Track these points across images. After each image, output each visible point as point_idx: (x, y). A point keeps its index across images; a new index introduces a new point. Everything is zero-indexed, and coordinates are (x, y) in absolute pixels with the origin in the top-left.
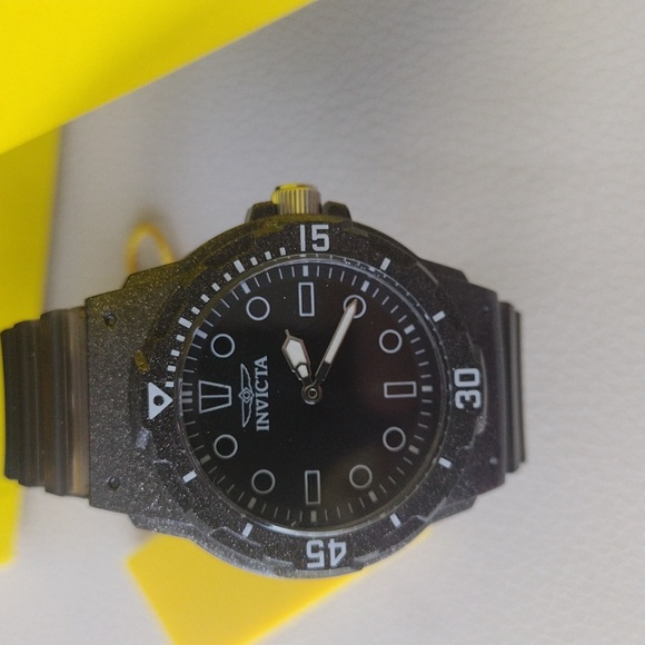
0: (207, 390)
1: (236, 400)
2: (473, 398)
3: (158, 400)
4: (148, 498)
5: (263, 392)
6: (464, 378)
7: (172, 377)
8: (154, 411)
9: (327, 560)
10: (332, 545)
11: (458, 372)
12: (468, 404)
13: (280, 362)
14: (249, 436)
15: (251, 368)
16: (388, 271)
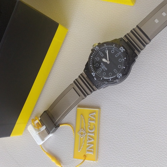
0: (99, 70)
1: (102, 69)
2: (123, 50)
3: (94, 74)
4: (101, 84)
5: (104, 66)
6: (121, 49)
7: (93, 71)
8: (94, 75)
9: (120, 76)
10: (120, 75)
11: (120, 49)
12: (123, 51)
13: (104, 62)
14: (106, 71)
15: (101, 65)
16: (106, 45)
